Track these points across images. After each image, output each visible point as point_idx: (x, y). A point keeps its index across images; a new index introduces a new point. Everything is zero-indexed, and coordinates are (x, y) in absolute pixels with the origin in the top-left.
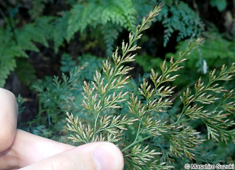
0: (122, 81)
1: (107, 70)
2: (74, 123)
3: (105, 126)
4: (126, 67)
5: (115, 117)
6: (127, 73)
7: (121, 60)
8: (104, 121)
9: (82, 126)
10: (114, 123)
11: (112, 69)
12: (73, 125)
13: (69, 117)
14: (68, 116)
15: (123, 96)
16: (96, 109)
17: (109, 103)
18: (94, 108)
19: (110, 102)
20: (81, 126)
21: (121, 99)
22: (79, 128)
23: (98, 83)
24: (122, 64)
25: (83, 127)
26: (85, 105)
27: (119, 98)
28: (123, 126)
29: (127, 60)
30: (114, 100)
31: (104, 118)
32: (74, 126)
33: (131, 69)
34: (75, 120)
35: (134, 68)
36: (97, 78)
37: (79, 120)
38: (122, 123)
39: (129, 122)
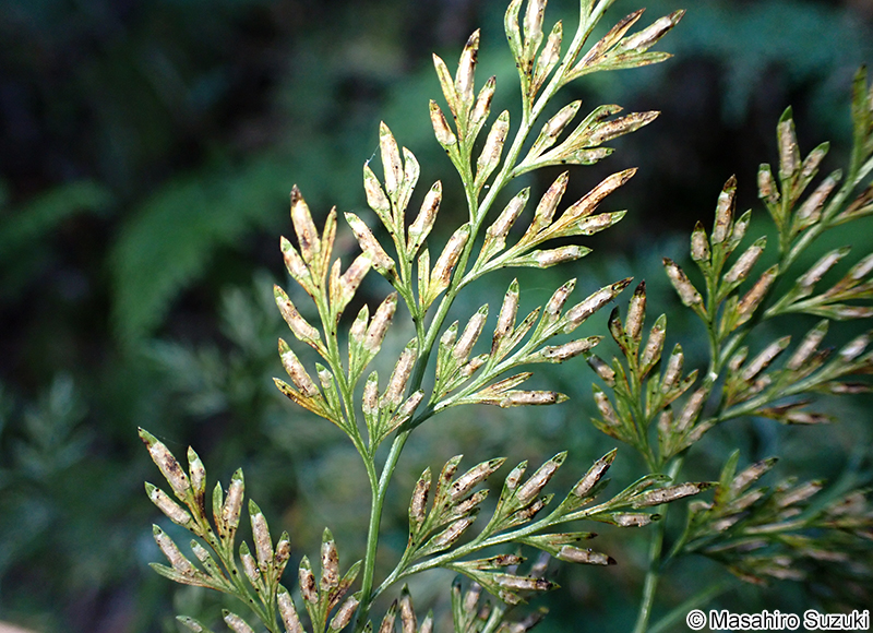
0: (569, 215)
1: (461, 132)
2: (214, 528)
3: (448, 536)
4: (602, 110)
5: (516, 473)
6: (602, 153)
7: (562, 56)
8: (440, 504)
9: (275, 548)
10: (511, 513)
11: (501, 125)
12: (201, 539)
13: (176, 480)
14: (165, 471)
15: (575, 317)
16: (376, 411)
17: (468, 367)
18: (366, 408)
19: (476, 361)
20: (264, 549)
21: (557, 339)
22: (247, 558)
23: (395, 226)
24: (569, 92)
25: (277, 558)
26: (297, 387)
27: (548, 332)
28: (575, 535)
29: (612, 55)
30: (505, 345)
31: (442, 479)
32: (209, 545)
33: (636, 121)
34: (217, 504)
35: (654, 115)
36: (390, 185)
37: (251, 503)
38: (569, 517)
39: (627, 509)
